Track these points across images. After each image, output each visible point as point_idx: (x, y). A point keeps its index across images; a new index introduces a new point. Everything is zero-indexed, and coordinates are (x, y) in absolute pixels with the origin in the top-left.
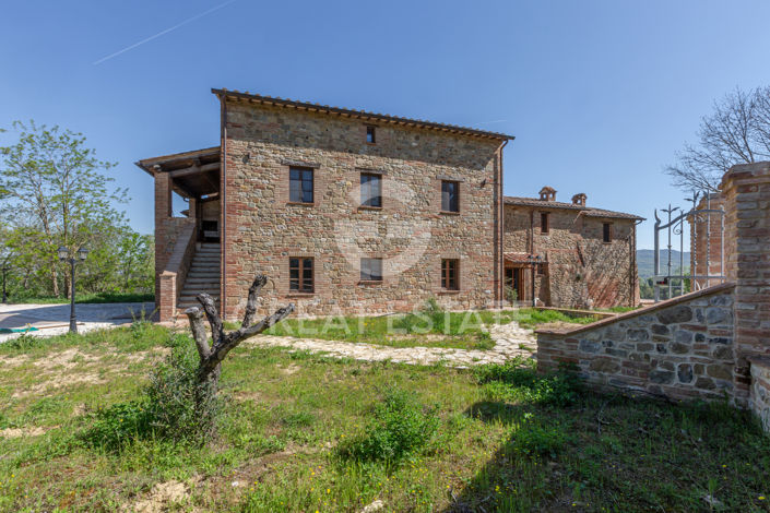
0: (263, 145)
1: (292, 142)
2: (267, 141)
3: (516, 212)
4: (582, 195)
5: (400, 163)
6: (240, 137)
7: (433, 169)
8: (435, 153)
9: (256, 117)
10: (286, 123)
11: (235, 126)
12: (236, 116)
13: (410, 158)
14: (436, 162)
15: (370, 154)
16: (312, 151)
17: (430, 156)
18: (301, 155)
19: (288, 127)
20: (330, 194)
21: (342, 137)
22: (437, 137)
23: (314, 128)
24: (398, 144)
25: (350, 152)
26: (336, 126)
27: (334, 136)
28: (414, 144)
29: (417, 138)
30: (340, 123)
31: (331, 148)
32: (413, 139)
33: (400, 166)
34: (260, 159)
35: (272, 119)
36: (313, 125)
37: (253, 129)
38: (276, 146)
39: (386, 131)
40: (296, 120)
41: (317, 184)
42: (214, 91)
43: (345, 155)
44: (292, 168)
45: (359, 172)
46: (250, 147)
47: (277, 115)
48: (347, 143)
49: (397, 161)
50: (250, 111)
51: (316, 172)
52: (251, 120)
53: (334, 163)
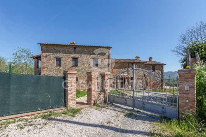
0: (50, 54)
1: (56, 52)
2: (51, 53)
3: (124, 64)
4: (151, 57)
5: (82, 55)
6: (45, 52)
7: (91, 56)
8: (91, 52)
9: (48, 48)
10: (55, 48)
11: (44, 50)
12: (44, 48)
13: (85, 54)
14: (92, 55)
15: (75, 54)
16: (61, 54)
17: (90, 53)
18: (58, 55)
19: (55, 49)
20: (65, 63)
21: (68, 50)
22: (92, 49)
23: (61, 49)
24: (82, 51)
25: (70, 54)
26: (66, 48)
27: (66, 50)
28: (86, 51)
29: (87, 49)
30: (67, 48)
31: (65, 53)
32: (85, 49)
33: (82, 56)
34: (49, 57)
35: (52, 48)
37: (48, 50)
38: (53, 54)
39: (79, 48)
40: (57, 48)
41: (62, 62)
42: (38, 44)
43: (69, 54)
44: (56, 58)
45: (72, 58)
46: (47, 54)
47: (53, 47)
48: (69, 52)
49: (81, 55)
50: (47, 47)
51: (62, 59)
52: (47, 49)
53: (66, 56)
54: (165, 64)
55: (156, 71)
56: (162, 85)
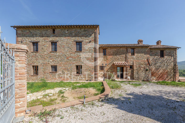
0: (26, 38)
1: (33, 36)
2: (26, 37)
3: (121, 49)
4: (159, 41)
5: (62, 38)
6: (20, 37)
7: (73, 39)
8: (73, 34)
9: (24, 31)
10: (31, 31)
11: (19, 34)
12: (19, 32)
13: (65, 36)
14: (74, 37)
15: (53, 37)
16: (37, 38)
17: (72, 35)
18: (35, 39)
19: (31, 33)
20: (42, 49)
21: (46, 33)
22: (74, 29)
23: (38, 32)
24: (62, 33)
25: (48, 37)
26: (44, 30)
27: (43, 33)
28: (67, 32)
29: (68, 30)
30: (45, 30)
31: (43, 37)
32: (66, 30)
33: (62, 39)
34: (25, 41)
35: (28, 31)
36: (38, 31)
37: (23, 34)
38: (29, 38)
39: (58, 30)
40: (34, 30)
41: (39, 47)
43: (46, 38)
44: (33, 43)
45: (50, 42)
46: (23, 39)
47: (29, 30)
48: (47, 35)
49: (61, 38)
50: (23, 30)
51: (39, 43)
52: (23, 32)
53: (43, 40)
54: (178, 48)
55: (166, 57)
56: (174, 76)
